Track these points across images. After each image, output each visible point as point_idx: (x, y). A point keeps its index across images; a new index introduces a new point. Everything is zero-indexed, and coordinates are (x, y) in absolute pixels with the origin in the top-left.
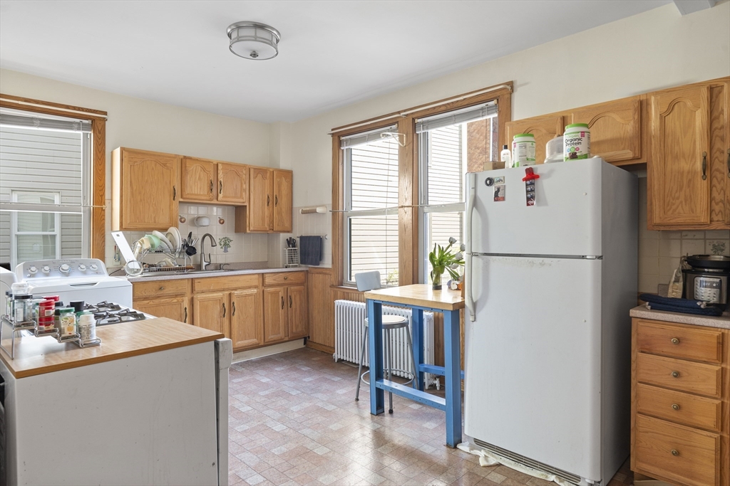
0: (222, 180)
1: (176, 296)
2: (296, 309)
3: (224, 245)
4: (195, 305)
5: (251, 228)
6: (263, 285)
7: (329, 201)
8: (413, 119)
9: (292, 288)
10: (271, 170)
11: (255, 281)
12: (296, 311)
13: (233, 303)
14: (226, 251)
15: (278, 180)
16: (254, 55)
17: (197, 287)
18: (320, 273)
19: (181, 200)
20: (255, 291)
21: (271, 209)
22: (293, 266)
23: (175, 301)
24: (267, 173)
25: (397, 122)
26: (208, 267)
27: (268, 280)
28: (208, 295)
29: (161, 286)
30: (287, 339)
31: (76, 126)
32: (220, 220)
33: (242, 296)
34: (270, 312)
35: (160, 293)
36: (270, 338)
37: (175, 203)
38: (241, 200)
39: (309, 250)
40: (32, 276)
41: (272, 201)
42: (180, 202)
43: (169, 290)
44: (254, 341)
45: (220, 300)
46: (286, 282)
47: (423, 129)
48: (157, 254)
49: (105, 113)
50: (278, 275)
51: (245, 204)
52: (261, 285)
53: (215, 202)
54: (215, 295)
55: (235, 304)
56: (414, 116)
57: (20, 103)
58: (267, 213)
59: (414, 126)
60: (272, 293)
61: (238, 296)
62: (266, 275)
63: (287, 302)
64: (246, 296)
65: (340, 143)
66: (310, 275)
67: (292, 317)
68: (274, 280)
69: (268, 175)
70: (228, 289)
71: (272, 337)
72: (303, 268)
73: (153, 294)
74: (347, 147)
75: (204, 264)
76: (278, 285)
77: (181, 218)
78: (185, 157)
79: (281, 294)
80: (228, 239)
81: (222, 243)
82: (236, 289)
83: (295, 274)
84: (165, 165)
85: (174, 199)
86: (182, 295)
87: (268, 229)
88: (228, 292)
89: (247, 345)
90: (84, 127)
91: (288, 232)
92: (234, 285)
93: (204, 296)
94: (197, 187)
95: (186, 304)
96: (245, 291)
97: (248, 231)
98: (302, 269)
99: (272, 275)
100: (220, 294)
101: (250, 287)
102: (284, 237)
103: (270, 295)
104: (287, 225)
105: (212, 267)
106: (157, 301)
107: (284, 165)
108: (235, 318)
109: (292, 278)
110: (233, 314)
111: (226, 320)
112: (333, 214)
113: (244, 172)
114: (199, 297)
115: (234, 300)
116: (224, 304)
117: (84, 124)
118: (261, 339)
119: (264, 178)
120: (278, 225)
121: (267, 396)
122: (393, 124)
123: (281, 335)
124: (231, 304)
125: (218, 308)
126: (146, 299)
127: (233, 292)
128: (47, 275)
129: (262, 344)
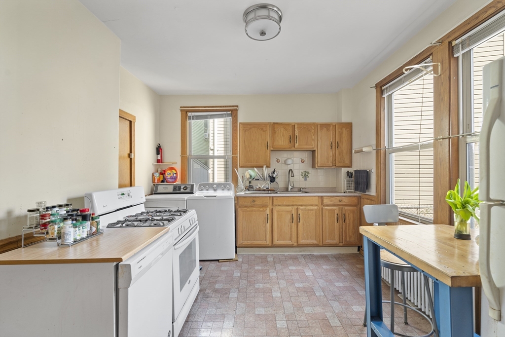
0: (297, 135)
1: (263, 206)
2: (349, 224)
3: (305, 176)
4: (274, 213)
5: (319, 165)
6: (322, 204)
7: (374, 142)
8: (450, 43)
9: (346, 208)
10: (334, 124)
11: (316, 201)
12: (349, 225)
13: (299, 214)
14: (306, 180)
15: (340, 130)
16: (263, 33)
17: (275, 202)
18: (368, 199)
19: (272, 149)
20: (316, 208)
21: (334, 151)
22: (349, 192)
23: (262, 209)
24: (330, 126)
25: (431, 54)
26: (293, 190)
27: (326, 201)
28: (282, 208)
29: (254, 199)
30: (341, 244)
31: (224, 115)
32: (302, 160)
33: (306, 210)
34: (327, 224)
35: (253, 204)
36: (327, 241)
37: (269, 151)
38: (312, 147)
39: (361, 180)
40: (202, 190)
41: (335, 145)
42: (271, 150)
43: (258, 203)
44: (314, 242)
45: (290, 211)
46: (341, 203)
47: (463, 49)
48: (257, 181)
49: (237, 106)
50: (334, 198)
51: (314, 149)
52: (320, 204)
53: (293, 149)
54: (287, 208)
55: (301, 215)
56: (450, 39)
57: (201, 109)
58: (331, 154)
59: (452, 49)
60: (329, 211)
61: (303, 210)
62: (324, 198)
63: (342, 218)
64: (309, 210)
65: (382, 92)
66: (362, 200)
67: (346, 229)
68: (331, 201)
69: (331, 127)
70: (296, 205)
71: (329, 241)
72: (358, 194)
73: (249, 204)
74: (388, 94)
75: (290, 187)
76: (334, 205)
77: (278, 160)
78: (274, 123)
79: (337, 212)
80: (307, 172)
81: (303, 175)
82: (301, 206)
83: (349, 198)
84: (262, 129)
85: (267, 149)
86: (267, 206)
87: (331, 165)
88: (296, 207)
89: (309, 243)
90: (228, 115)
91: (349, 167)
92: (300, 203)
93: (279, 208)
94: (282, 140)
95: (268, 211)
96: (308, 207)
97: (316, 167)
98: (355, 194)
99: (329, 197)
100: (290, 208)
101: (312, 205)
102: (344, 170)
103: (327, 212)
104: (347, 162)
105: (296, 190)
106: (251, 208)
107: (345, 119)
108: (300, 224)
109: (345, 200)
110: (299, 222)
111: (294, 225)
112: (376, 152)
113: (313, 128)
114: (276, 209)
115: (300, 212)
116: (292, 214)
117: (228, 114)
118: (319, 241)
119: (328, 130)
120: (340, 162)
121: (298, 289)
122: (428, 57)
123: (336, 241)
124: (298, 216)
125: (289, 216)
126: (245, 206)
127: (299, 207)
128: (207, 190)
129: (321, 245)
